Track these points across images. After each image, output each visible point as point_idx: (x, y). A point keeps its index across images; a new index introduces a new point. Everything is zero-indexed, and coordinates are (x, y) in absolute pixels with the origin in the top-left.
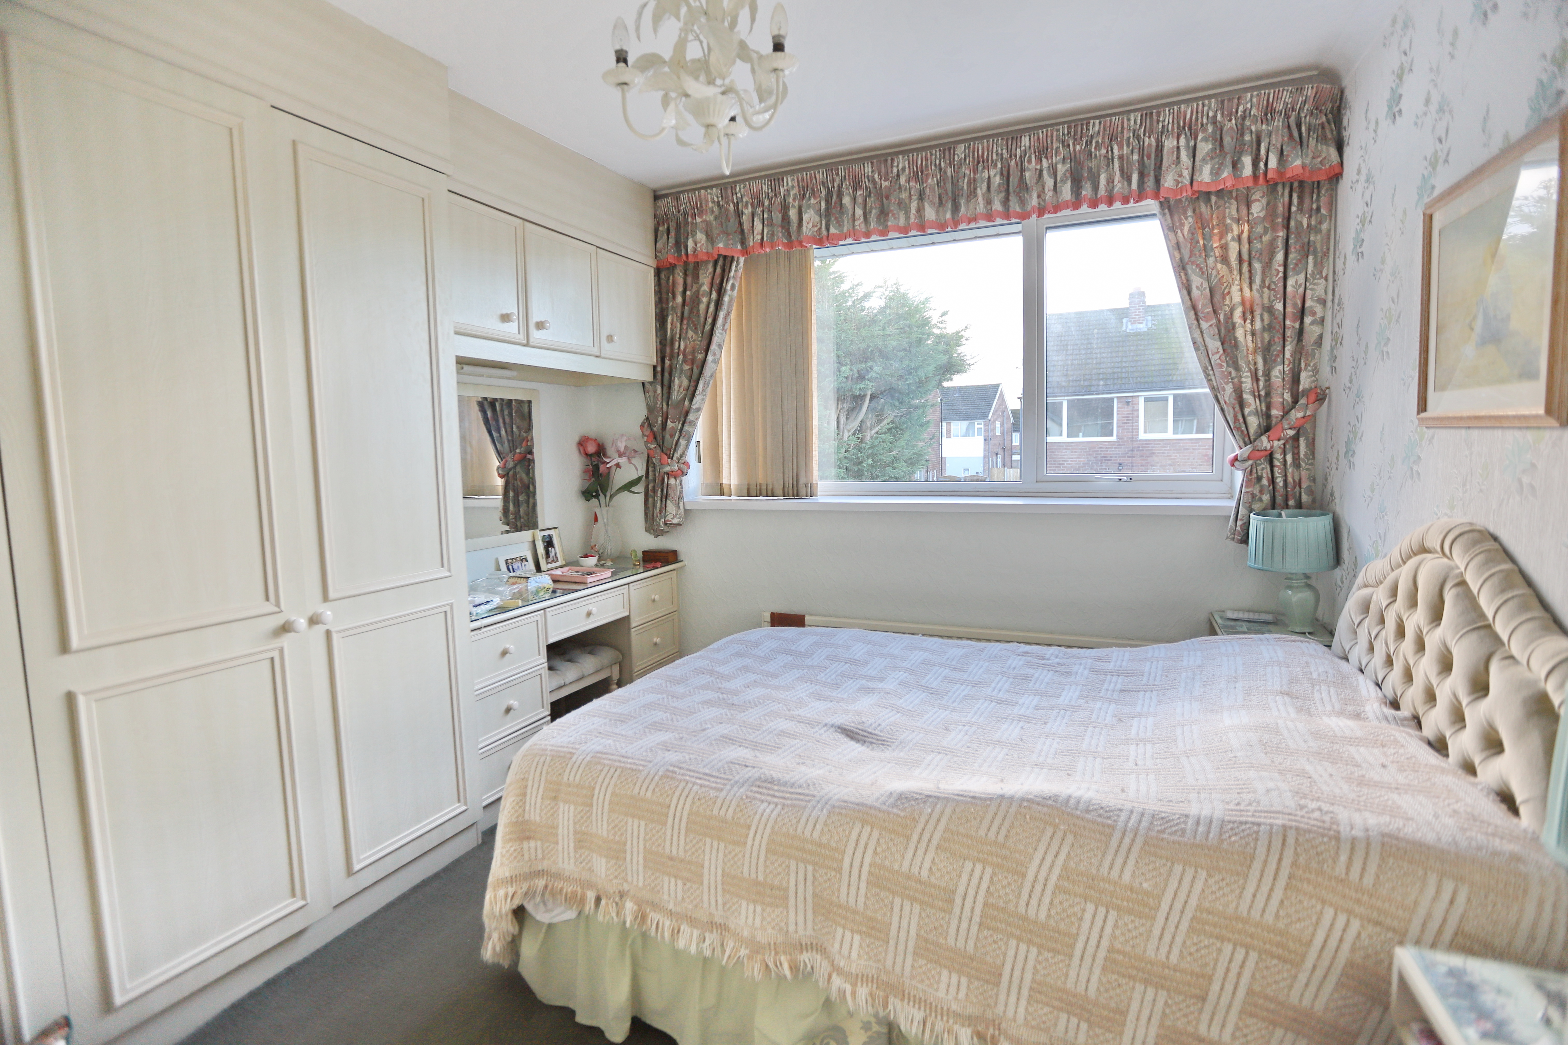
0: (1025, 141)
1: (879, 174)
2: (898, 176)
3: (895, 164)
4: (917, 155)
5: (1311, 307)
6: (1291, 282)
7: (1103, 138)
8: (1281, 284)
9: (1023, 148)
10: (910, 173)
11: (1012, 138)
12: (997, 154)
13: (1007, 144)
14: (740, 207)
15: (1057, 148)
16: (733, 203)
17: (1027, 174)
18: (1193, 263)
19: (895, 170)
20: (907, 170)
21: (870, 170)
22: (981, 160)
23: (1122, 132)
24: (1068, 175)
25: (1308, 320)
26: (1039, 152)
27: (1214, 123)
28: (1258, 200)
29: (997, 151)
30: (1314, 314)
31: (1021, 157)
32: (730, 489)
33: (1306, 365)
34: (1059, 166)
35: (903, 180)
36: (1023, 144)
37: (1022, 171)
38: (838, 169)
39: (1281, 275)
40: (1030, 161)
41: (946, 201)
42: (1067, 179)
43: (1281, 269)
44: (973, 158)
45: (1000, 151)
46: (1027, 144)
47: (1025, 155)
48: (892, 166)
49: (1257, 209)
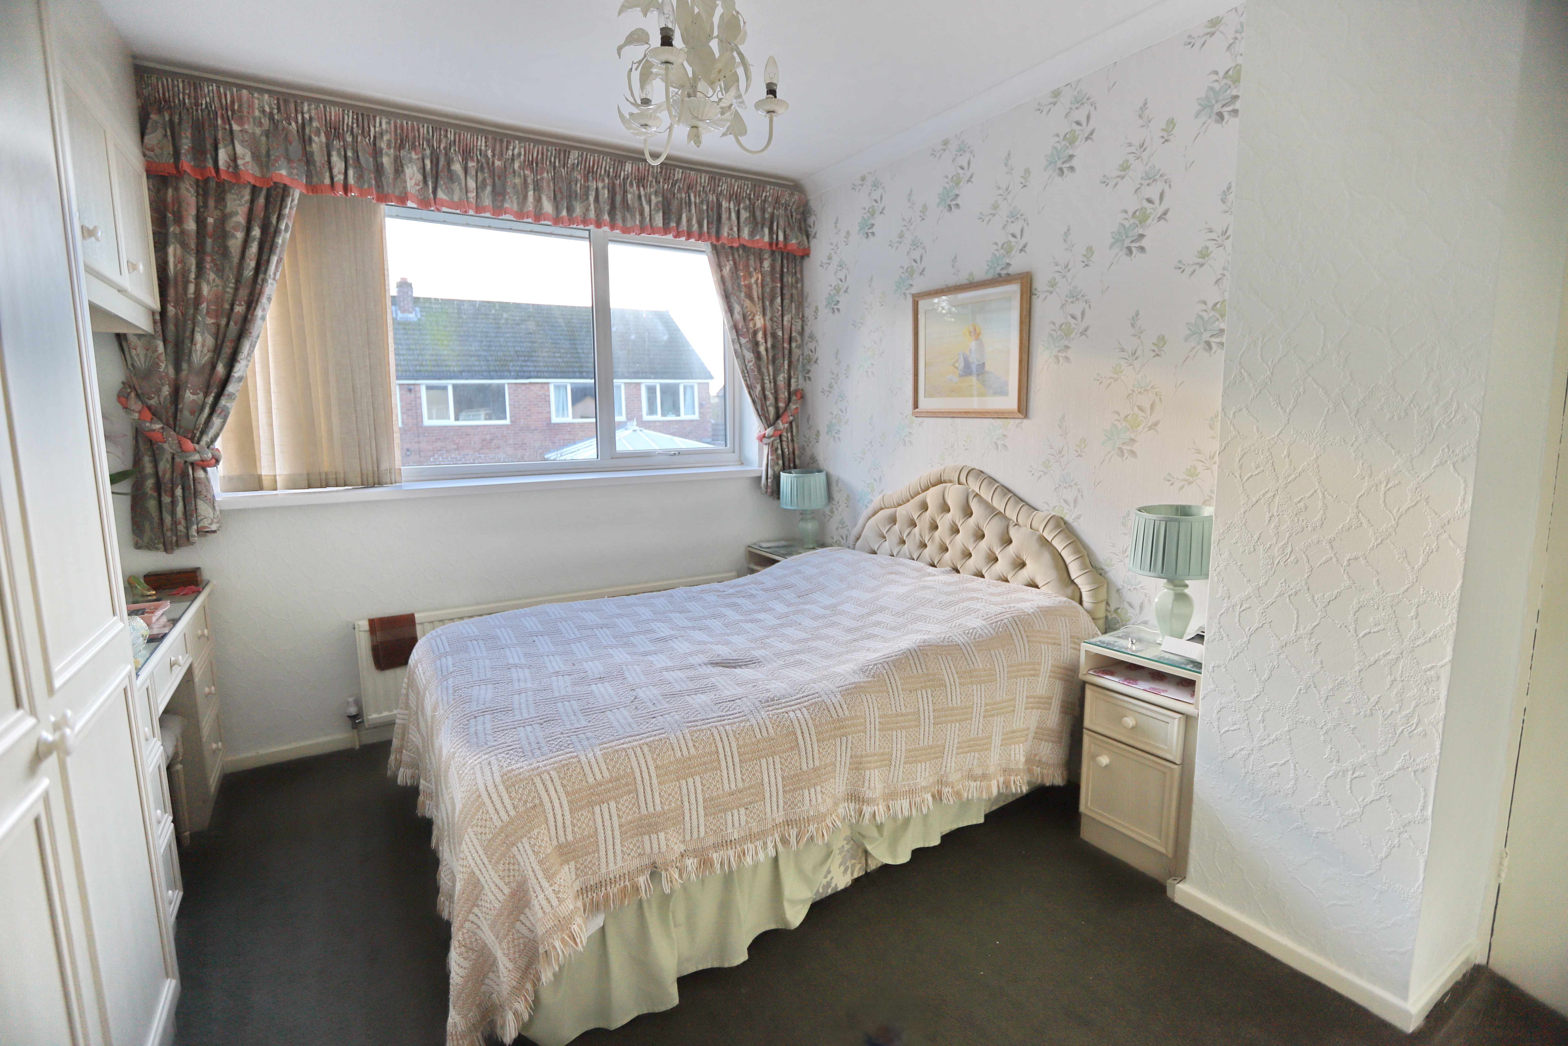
0: (628, 167)
1: (493, 151)
2: (513, 160)
3: (511, 148)
4: (534, 146)
5: (795, 336)
6: (786, 318)
7: (683, 185)
8: (780, 319)
9: (626, 173)
10: (525, 161)
11: (619, 161)
12: (605, 170)
13: (614, 164)
14: (307, 131)
15: (651, 182)
16: (297, 122)
17: (629, 196)
18: (735, 294)
19: (510, 152)
20: (522, 157)
21: (483, 144)
22: (591, 170)
23: (696, 185)
24: (660, 206)
25: (794, 345)
26: (638, 180)
27: (750, 199)
28: (766, 259)
29: (605, 167)
30: (796, 341)
31: (624, 179)
32: (276, 481)
33: (794, 374)
34: (653, 197)
35: (517, 165)
36: (626, 169)
37: (625, 192)
38: (447, 131)
39: (780, 312)
40: (631, 185)
41: (562, 199)
42: (659, 210)
43: (780, 308)
44: (585, 167)
45: (607, 168)
46: (630, 170)
47: (628, 178)
48: (507, 149)
49: (766, 264)
